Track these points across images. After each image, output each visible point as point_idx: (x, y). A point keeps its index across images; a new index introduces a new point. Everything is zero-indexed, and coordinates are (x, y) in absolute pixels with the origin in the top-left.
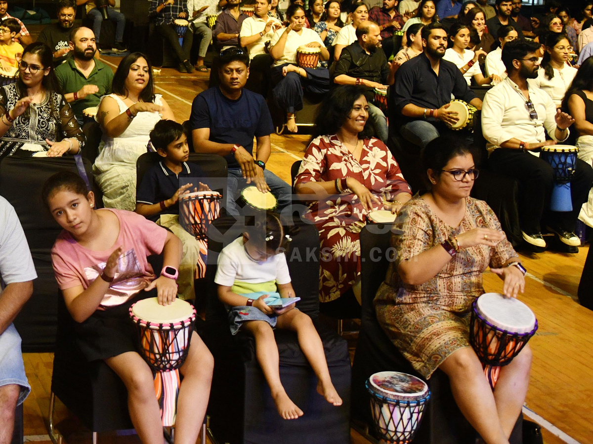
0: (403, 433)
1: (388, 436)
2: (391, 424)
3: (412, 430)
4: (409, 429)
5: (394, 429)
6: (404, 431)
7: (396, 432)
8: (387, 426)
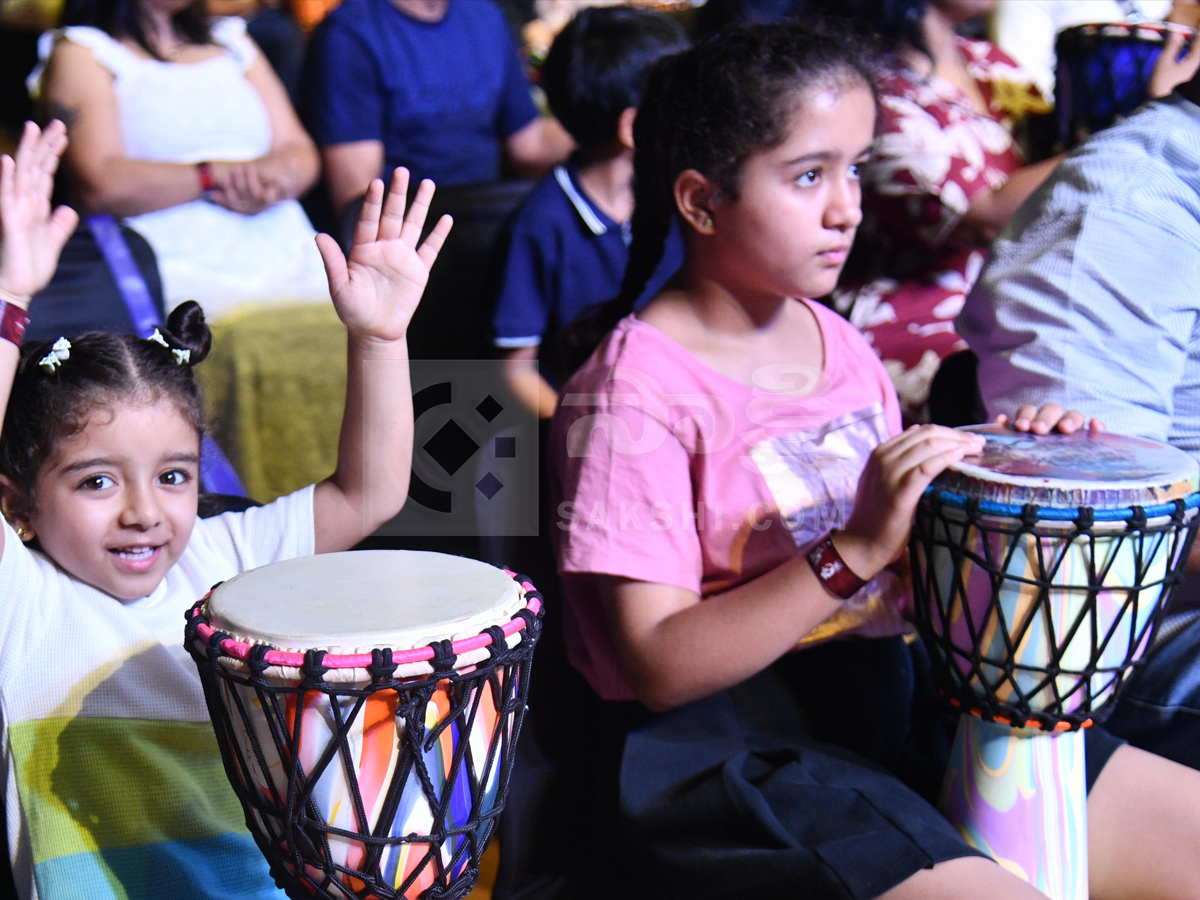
0: (1084, 678)
1: (1005, 693)
2: (1036, 634)
3: (1127, 662)
4: (1114, 655)
5: (1041, 659)
6: (1092, 668)
7: (1053, 670)
8: (1012, 646)
